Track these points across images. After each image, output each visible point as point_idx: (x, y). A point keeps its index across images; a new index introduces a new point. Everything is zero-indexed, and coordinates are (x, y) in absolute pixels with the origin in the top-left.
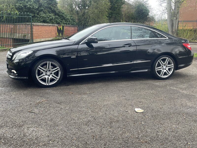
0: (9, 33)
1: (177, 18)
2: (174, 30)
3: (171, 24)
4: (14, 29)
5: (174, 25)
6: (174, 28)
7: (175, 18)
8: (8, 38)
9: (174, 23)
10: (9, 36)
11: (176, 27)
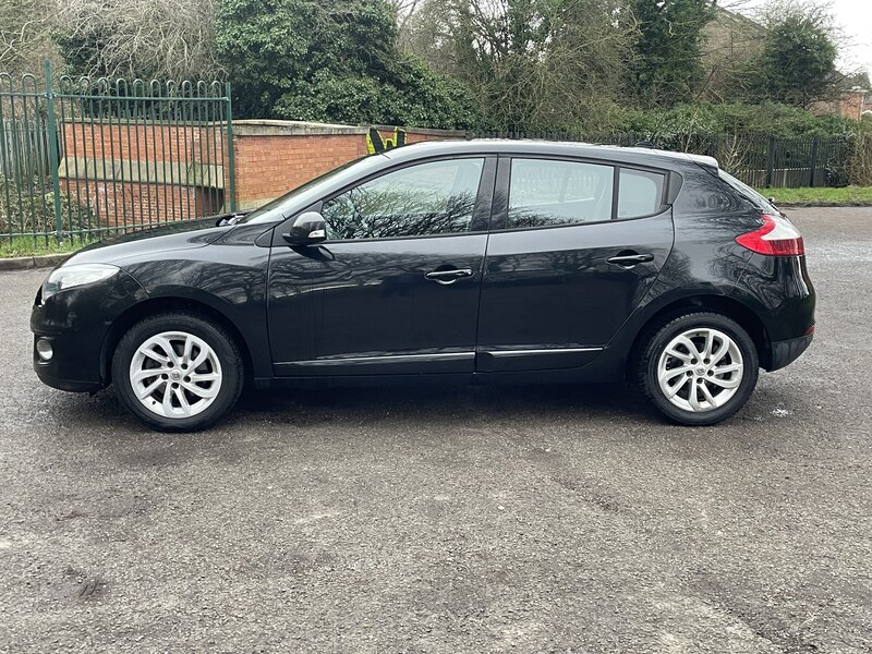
0: (183, 164)
4: (204, 147)
8: (180, 185)
10: (183, 176)
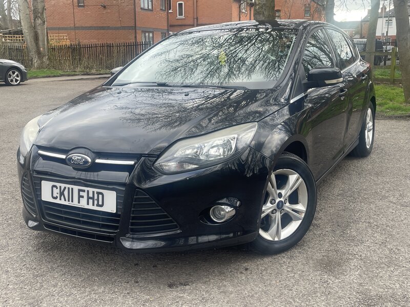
1: (44, 22)
2: (41, 49)
3: (32, 34)
5: (40, 38)
6: (41, 43)
7: (40, 20)
9: (39, 32)
11: (44, 42)
